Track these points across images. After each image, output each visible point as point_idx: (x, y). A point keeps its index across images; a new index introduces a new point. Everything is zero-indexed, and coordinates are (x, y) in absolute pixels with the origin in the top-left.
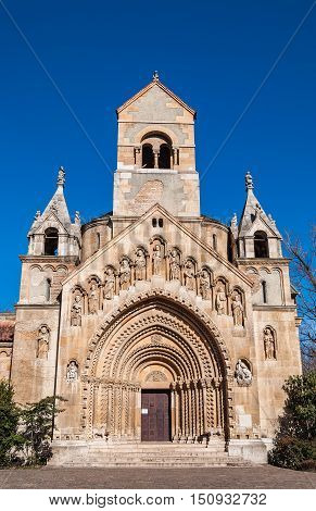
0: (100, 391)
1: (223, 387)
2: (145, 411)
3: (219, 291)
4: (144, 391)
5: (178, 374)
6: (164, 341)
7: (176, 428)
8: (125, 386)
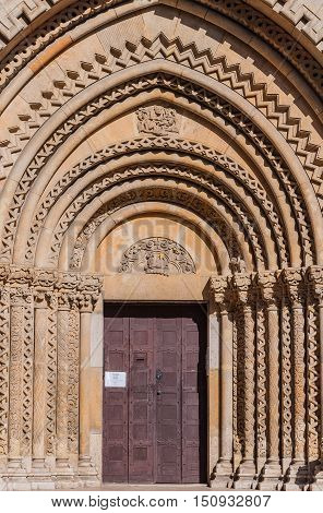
2: (117, 379)
4: (113, 309)
5: (235, 251)
6: (187, 131)
7: (222, 437)
8: (45, 290)
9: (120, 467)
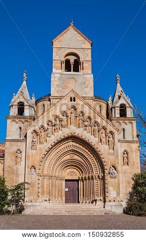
0: (46, 180)
1: (103, 178)
2: (67, 190)
3: (102, 133)
4: (66, 180)
5: (82, 173)
6: (76, 157)
8: (57, 178)
9: (67, 201)
